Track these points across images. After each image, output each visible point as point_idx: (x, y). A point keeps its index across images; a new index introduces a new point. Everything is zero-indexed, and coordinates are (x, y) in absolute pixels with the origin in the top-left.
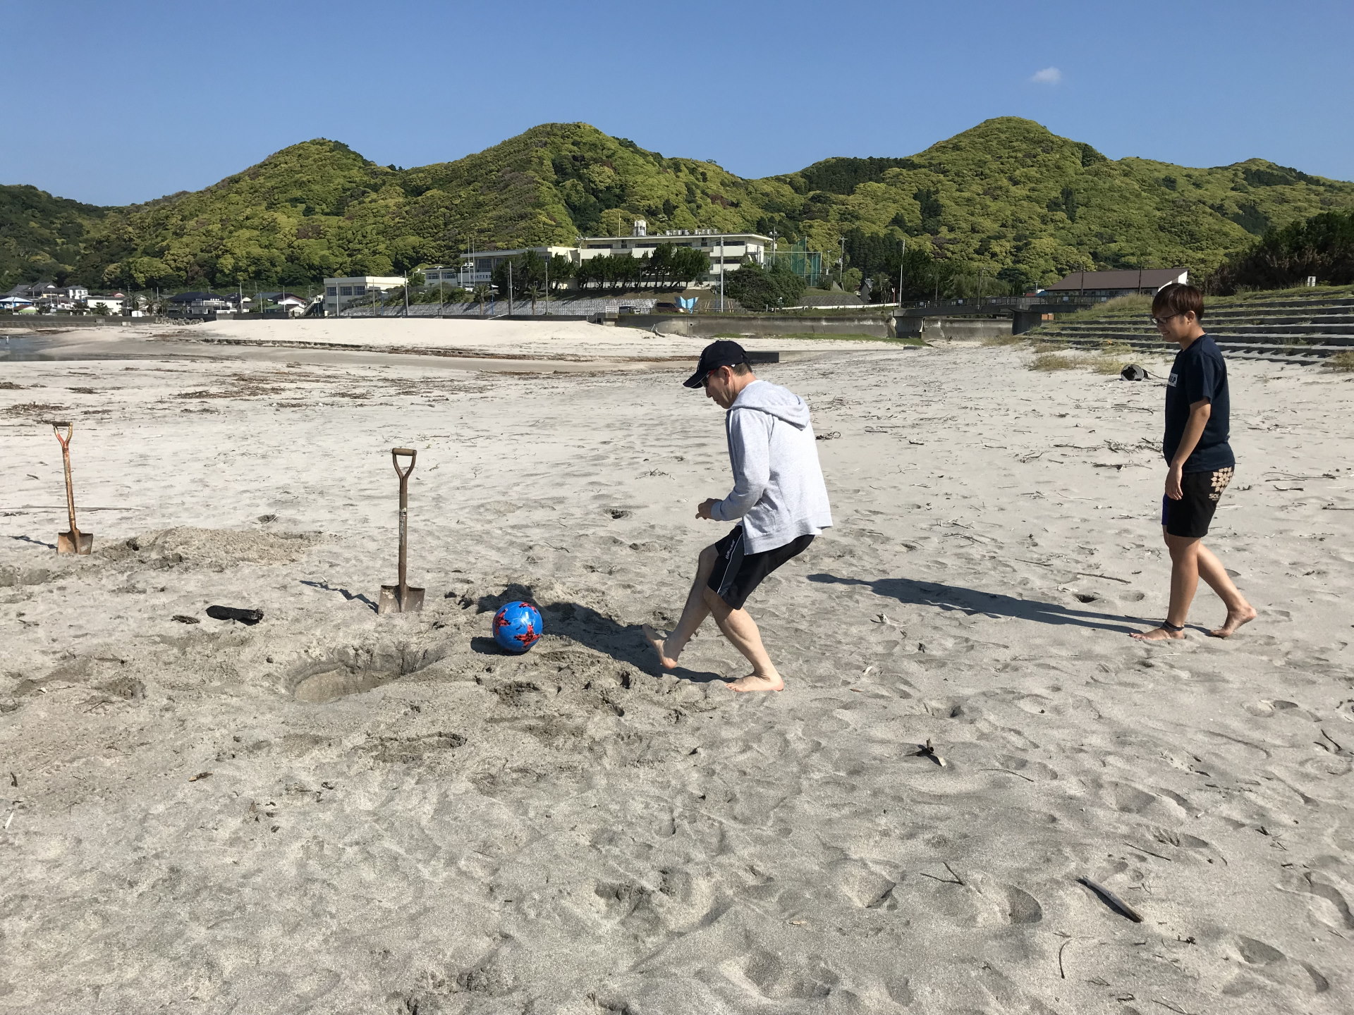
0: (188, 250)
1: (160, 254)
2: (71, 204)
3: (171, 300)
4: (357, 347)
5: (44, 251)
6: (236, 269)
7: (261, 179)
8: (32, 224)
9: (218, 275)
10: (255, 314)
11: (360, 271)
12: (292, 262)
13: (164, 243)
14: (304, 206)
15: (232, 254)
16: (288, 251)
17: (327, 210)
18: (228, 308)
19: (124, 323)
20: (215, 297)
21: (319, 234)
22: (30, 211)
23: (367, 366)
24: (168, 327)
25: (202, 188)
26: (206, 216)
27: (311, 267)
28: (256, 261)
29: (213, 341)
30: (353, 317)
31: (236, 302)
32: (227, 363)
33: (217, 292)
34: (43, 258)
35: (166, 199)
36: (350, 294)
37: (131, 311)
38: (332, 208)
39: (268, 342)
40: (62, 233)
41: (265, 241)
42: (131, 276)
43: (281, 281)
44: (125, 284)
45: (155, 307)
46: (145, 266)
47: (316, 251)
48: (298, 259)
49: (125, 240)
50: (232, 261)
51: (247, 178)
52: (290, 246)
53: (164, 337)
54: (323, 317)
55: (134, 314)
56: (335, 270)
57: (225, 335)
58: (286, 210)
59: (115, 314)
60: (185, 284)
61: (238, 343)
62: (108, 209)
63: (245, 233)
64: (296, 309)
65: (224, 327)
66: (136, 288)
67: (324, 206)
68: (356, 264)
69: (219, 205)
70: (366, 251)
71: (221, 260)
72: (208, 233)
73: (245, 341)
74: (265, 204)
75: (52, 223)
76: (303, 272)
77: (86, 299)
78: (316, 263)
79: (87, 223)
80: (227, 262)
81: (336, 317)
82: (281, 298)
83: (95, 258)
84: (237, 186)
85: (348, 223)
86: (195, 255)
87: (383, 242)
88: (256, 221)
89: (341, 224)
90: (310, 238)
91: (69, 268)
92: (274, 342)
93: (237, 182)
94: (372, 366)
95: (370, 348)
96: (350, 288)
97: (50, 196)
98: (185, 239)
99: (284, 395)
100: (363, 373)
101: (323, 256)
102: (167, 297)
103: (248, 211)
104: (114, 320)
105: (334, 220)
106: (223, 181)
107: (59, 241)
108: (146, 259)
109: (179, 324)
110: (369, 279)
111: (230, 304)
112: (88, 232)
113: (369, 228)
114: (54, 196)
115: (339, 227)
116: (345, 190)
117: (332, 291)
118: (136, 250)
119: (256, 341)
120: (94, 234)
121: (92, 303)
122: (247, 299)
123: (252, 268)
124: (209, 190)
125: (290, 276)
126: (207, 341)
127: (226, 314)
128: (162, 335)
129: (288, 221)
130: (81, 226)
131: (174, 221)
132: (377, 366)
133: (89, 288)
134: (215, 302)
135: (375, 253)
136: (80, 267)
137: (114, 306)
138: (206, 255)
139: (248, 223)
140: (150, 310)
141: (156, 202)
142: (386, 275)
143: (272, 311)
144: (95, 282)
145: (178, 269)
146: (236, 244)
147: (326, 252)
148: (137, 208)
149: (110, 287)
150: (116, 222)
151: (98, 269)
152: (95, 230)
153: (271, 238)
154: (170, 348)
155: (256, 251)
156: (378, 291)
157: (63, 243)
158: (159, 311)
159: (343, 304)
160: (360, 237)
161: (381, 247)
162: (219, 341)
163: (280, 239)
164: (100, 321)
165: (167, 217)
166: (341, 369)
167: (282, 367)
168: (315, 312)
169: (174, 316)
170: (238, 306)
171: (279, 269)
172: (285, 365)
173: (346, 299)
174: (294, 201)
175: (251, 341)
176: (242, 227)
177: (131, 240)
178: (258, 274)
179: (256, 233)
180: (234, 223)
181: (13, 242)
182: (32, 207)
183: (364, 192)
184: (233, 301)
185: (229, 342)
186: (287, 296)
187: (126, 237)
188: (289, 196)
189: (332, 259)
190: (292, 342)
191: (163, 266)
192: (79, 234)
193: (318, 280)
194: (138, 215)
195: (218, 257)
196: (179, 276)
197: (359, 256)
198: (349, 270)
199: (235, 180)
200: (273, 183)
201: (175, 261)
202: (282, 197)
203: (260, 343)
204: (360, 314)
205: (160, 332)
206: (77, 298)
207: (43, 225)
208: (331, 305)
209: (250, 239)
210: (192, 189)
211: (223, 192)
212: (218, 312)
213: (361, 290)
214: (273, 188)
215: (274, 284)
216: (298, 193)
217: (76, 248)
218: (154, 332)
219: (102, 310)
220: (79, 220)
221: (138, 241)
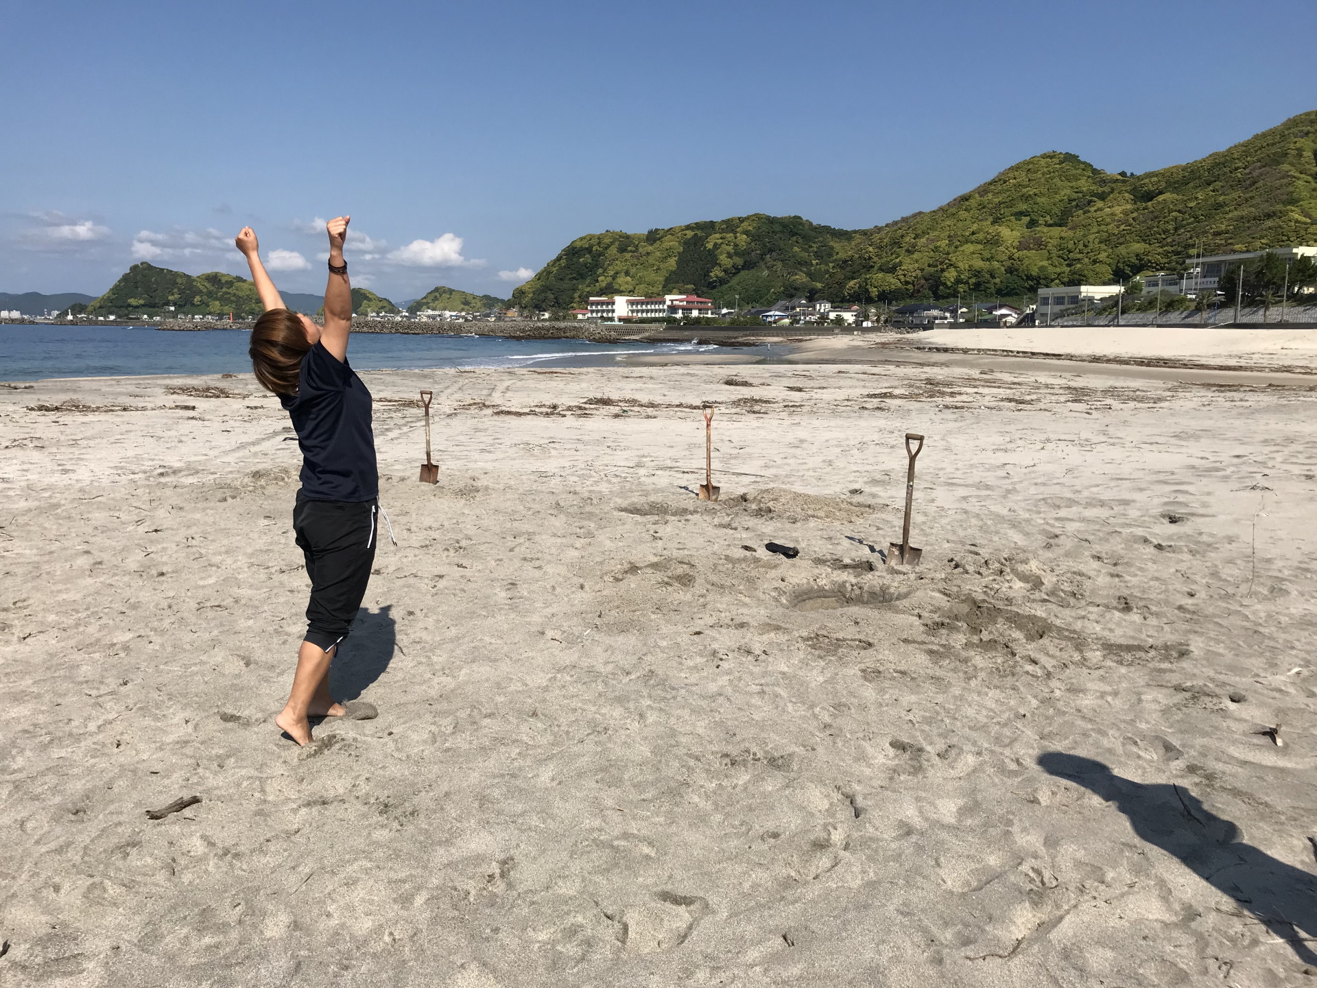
0: (917, 265)
1: (893, 270)
2: (827, 230)
3: (897, 311)
4: (1058, 356)
5: (802, 271)
6: (958, 281)
7: (990, 196)
8: (796, 249)
9: (941, 287)
10: (970, 324)
11: (1077, 281)
12: (1011, 273)
13: (898, 260)
14: (1028, 219)
15: (956, 267)
16: (1008, 263)
17: (1051, 222)
18: (946, 318)
19: (855, 333)
20: (935, 308)
21: (1040, 245)
22: (794, 238)
23: (1059, 374)
24: (891, 336)
25: (935, 208)
26: (936, 233)
27: (1029, 277)
28: (977, 273)
29: (924, 348)
30: (1062, 327)
31: (954, 312)
32: (926, 369)
33: (938, 303)
34: (801, 278)
35: (904, 220)
36: (1063, 304)
37: (862, 321)
38: (1056, 219)
39: (973, 350)
40: (817, 255)
41: (987, 254)
42: (867, 290)
43: (999, 292)
44: (861, 298)
45: (883, 318)
46: (881, 281)
47: (1035, 262)
48: (1017, 270)
49: (865, 259)
50: (955, 274)
51: (977, 195)
52: (1010, 258)
53: (884, 345)
54: (1034, 326)
55: (865, 324)
56: (1052, 280)
57: (936, 344)
58: (1010, 224)
59: (849, 324)
60: (912, 296)
61: (946, 350)
62: (855, 232)
63: (970, 248)
64: (1009, 319)
65: (939, 336)
66: (869, 301)
67: (1048, 218)
68: (1075, 273)
69: (948, 223)
70: (1087, 260)
71: (946, 274)
72: (936, 249)
73: (952, 349)
74: (991, 219)
75: (811, 247)
76: (1021, 282)
77: (828, 312)
78: (1034, 274)
79: (836, 245)
80: (951, 275)
81: (1047, 326)
82: (995, 308)
83: (840, 275)
84: (967, 203)
85: (1071, 233)
86: (922, 270)
87: (1105, 251)
88: (981, 236)
89: (1063, 234)
90: (1031, 249)
91: (819, 285)
92: (979, 350)
93: (967, 200)
94: (1064, 374)
95: (1070, 357)
96: (1063, 298)
97: (811, 224)
98: (915, 256)
99: (959, 398)
100: (1050, 381)
101: (1043, 266)
102: (894, 308)
103: (975, 227)
104: (848, 330)
105: (1056, 231)
106: (955, 200)
107: (814, 262)
108: (880, 275)
109: (901, 333)
110: (1084, 289)
111: (948, 315)
112: (837, 253)
113: (1091, 238)
114: (814, 224)
115: (1061, 238)
116: (1070, 201)
117: (1045, 301)
118: (872, 267)
119: (962, 349)
120: (842, 255)
121: (832, 316)
122: (964, 310)
123: (973, 280)
124: (941, 209)
125: (1007, 287)
126: (918, 348)
127: (943, 323)
128: (882, 343)
129: (1010, 234)
130: (832, 248)
131: (907, 239)
132: (1068, 375)
133: (832, 302)
134: (935, 313)
135: (1095, 262)
136: (828, 284)
137: (849, 317)
138: (932, 270)
139: (973, 238)
140: (878, 321)
141: (895, 223)
142: (1105, 284)
143: (986, 321)
144: (837, 297)
145: (907, 283)
146: (960, 258)
147: (1045, 263)
148: (879, 229)
149: (849, 301)
150: (860, 243)
151: (841, 285)
152: (843, 250)
153: (993, 251)
154: (887, 354)
155: (978, 264)
156: (1091, 299)
157: (817, 264)
158: (886, 321)
159: (1055, 314)
160: (1081, 247)
161: (1103, 256)
162: (930, 349)
163: (1002, 252)
164: (836, 331)
165: (902, 236)
166: (1029, 378)
167: (975, 373)
168: (1026, 321)
169: (898, 325)
170: (955, 317)
171: (997, 280)
172: (978, 372)
173: (1058, 308)
174: (1019, 215)
175: (958, 349)
176: (967, 242)
177: (870, 258)
178: (977, 286)
179: (980, 247)
180: (960, 238)
181: (779, 264)
182: (797, 234)
183: (1090, 202)
184: (952, 312)
185: (938, 350)
186: (1001, 307)
187: (866, 256)
188: (1014, 210)
189: (1051, 269)
190: (996, 350)
191: (892, 280)
192: (830, 255)
193: (1033, 290)
194: (878, 236)
195: (943, 270)
196: (907, 289)
197: (1079, 266)
198: (1066, 280)
199: (965, 198)
200: (1000, 199)
201: (905, 275)
202: (1007, 211)
203: (965, 351)
204: (1071, 323)
205: (883, 340)
206: (822, 311)
207: (804, 250)
208: (1042, 315)
209: (973, 253)
210: (927, 209)
211: (953, 210)
212: (937, 322)
213: (1075, 299)
214: (1000, 203)
215: (992, 295)
216: (1023, 207)
217: (826, 268)
218: (878, 340)
219: (839, 321)
220: (831, 243)
221: (875, 259)
